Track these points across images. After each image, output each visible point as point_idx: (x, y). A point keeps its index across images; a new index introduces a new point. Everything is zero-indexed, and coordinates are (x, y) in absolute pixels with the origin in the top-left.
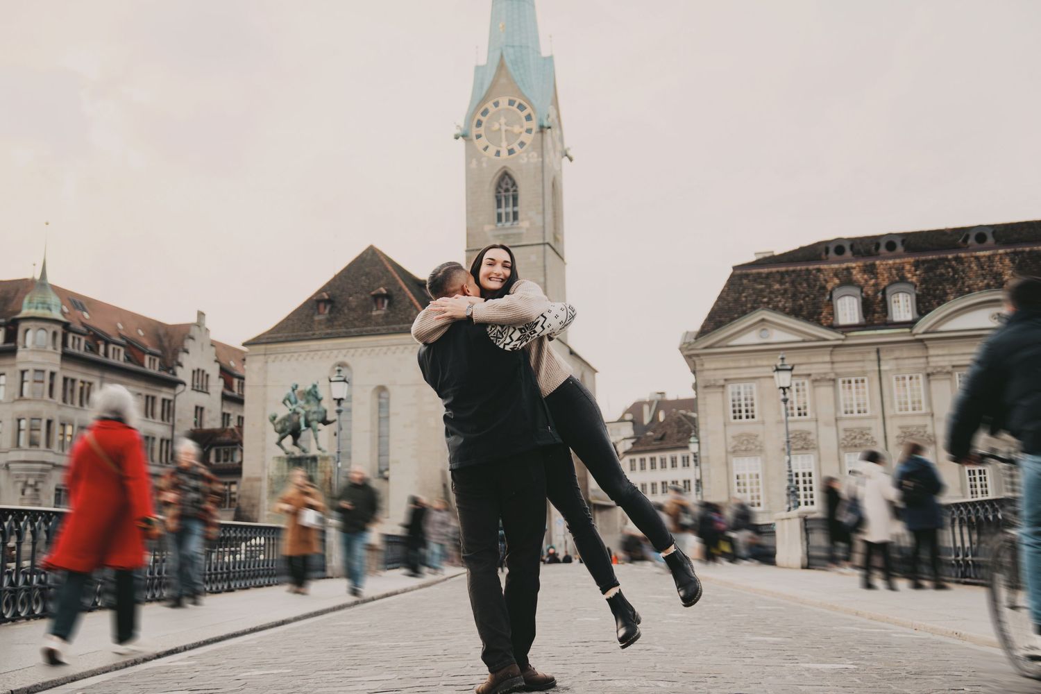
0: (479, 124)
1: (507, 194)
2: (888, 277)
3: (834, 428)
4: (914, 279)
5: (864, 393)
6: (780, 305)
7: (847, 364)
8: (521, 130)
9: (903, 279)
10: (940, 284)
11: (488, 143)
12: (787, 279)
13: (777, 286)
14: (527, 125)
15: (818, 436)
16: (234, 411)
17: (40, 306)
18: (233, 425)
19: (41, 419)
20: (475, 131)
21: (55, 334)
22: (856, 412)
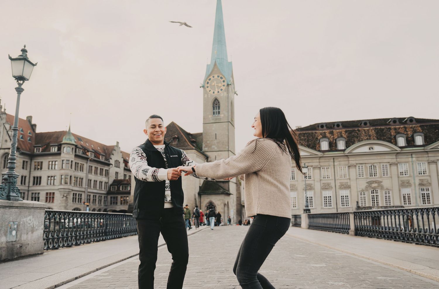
0: (208, 83)
1: (216, 105)
2: (337, 135)
3: (319, 183)
4: (345, 136)
5: (329, 172)
6: (303, 143)
7: (324, 163)
8: (221, 85)
9: (342, 136)
10: (353, 138)
11: (210, 89)
12: (306, 135)
13: (302, 138)
14: (223, 84)
15: (314, 185)
16: (128, 174)
17: (68, 139)
18: (127, 178)
19: (68, 175)
20: (206, 85)
21: (73, 149)
22: (326, 178)
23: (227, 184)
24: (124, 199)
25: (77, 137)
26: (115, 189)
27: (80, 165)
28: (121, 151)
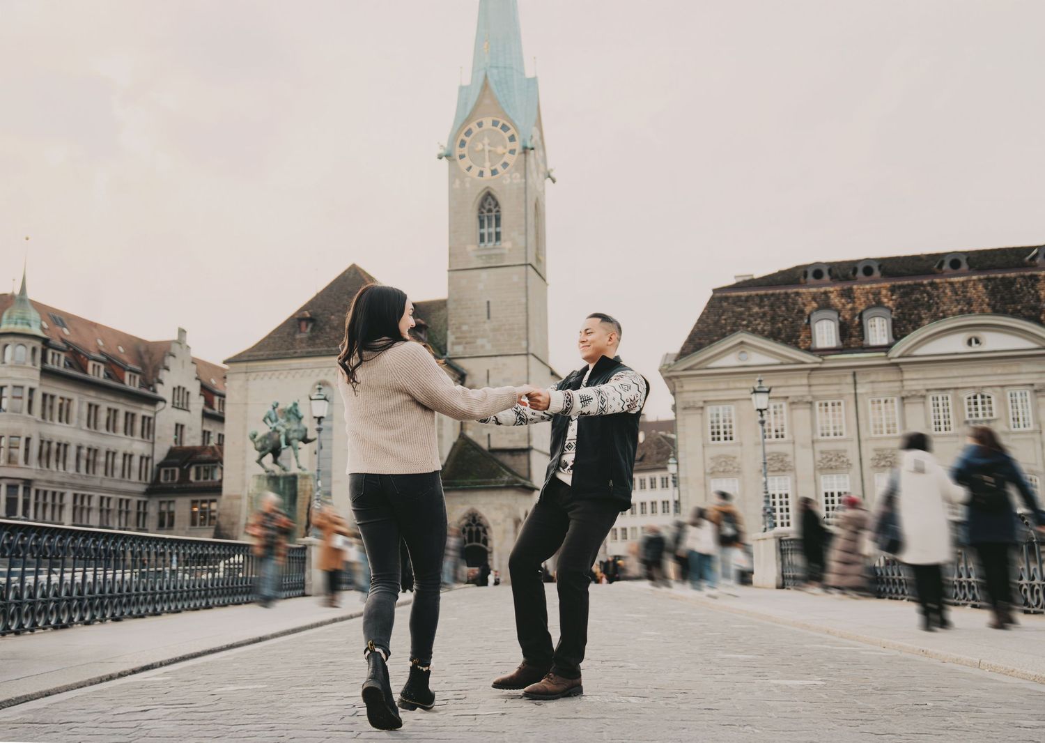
0: (463, 144)
1: (490, 214)
2: (865, 302)
3: (810, 451)
4: (890, 304)
5: (840, 416)
6: (759, 328)
7: (824, 387)
8: (505, 151)
9: (879, 304)
10: (915, 308)
11: (470, 163)
12: (766, 302)
13: (756, 309)
14: (511, 146)
15: (794, 458)
16: (213, 428)
17: (19, 321)
18: (213, 442)
19: (19, 437)
20: (458, 151)
21: (34, 350)
22: (832, 434)
23: (523, 458)
24: (202, 508)
25: (49, 315)
26: (173, 478)
27: (57, 401)
28: (194, 358)
